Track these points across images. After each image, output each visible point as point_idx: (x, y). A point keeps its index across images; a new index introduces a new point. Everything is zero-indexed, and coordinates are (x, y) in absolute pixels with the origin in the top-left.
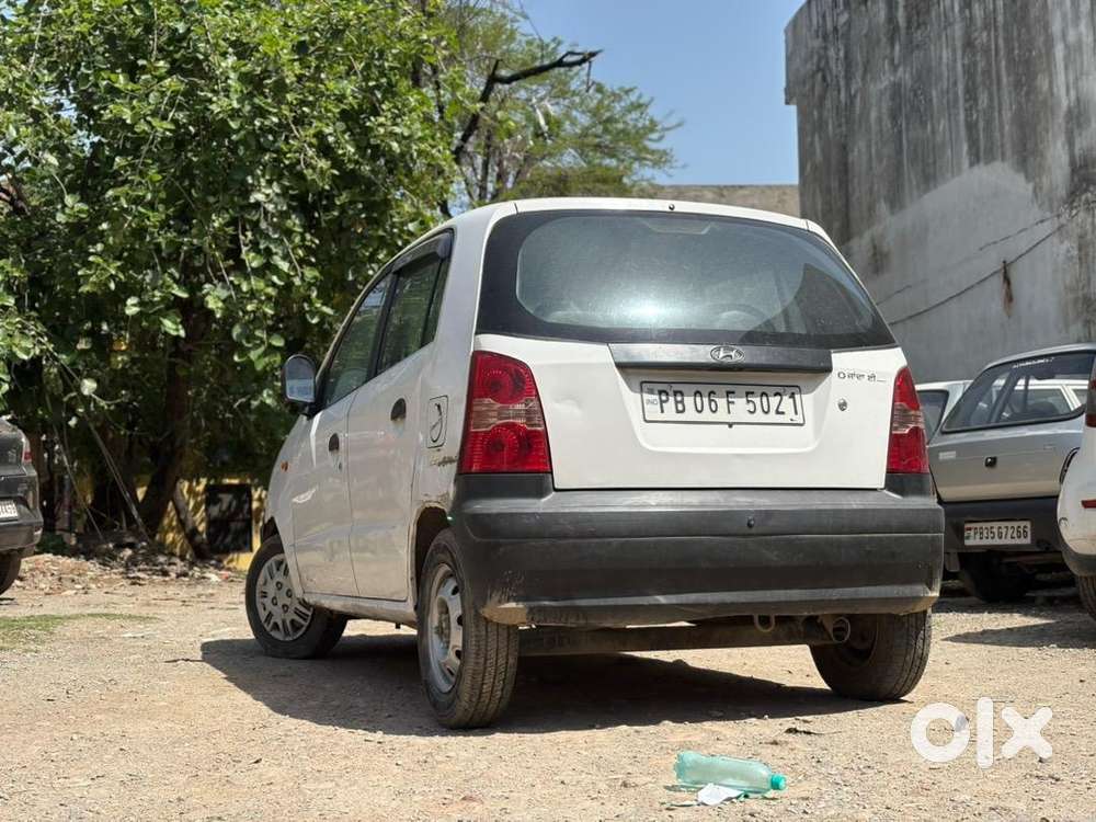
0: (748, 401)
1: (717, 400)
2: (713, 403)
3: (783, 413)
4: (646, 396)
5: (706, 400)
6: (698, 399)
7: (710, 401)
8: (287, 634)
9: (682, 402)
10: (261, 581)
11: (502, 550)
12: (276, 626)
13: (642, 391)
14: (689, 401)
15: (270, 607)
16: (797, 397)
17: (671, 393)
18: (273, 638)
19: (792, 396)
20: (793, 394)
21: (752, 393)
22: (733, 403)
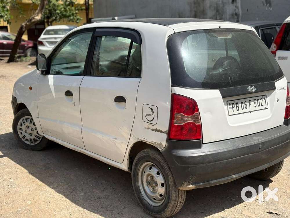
0: (255, 103)
1: (246, 104)
2: (246, 106)
3: (263, 105)
4: (229, 106)
5: (244, 104)
6: (242, 104)
7: (245, 104)
8: (31, 142)
9: (238, 107)
10: (19, 124)
11: (190, 169)
12: (27, 140)
13: (227, 105)
14: (240, 105)
15: (24, 134)
16: (266, 99)
17: (235, 104)
18: (26, 143)
19: (265, 99)
20: (265, 98)
21: (255, 100)
22: (251, 104)
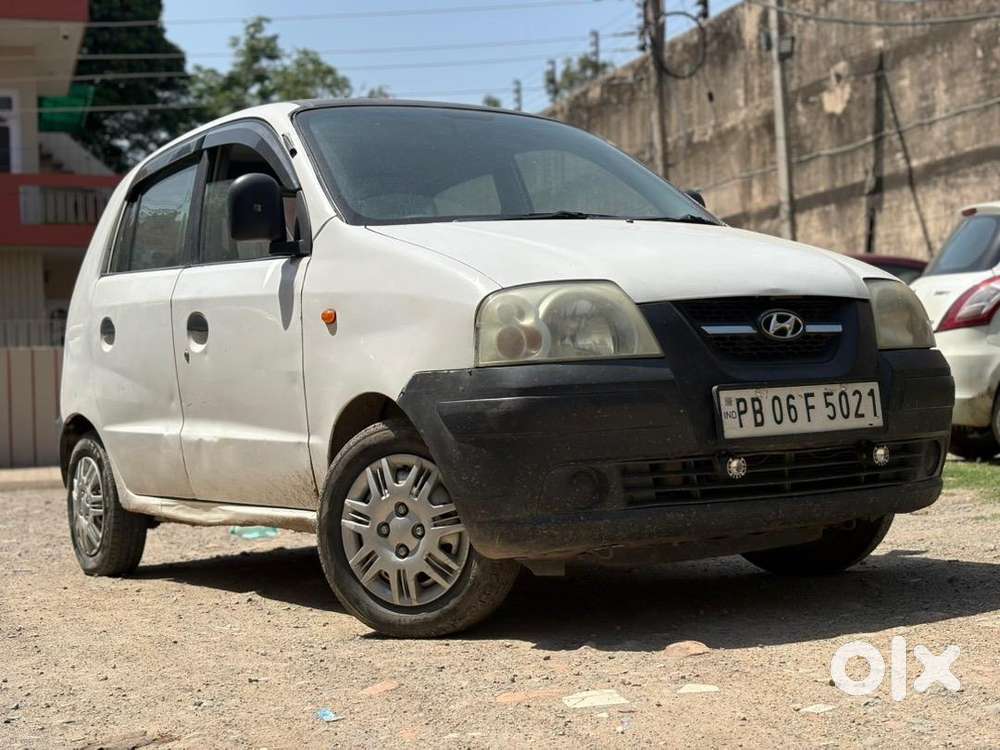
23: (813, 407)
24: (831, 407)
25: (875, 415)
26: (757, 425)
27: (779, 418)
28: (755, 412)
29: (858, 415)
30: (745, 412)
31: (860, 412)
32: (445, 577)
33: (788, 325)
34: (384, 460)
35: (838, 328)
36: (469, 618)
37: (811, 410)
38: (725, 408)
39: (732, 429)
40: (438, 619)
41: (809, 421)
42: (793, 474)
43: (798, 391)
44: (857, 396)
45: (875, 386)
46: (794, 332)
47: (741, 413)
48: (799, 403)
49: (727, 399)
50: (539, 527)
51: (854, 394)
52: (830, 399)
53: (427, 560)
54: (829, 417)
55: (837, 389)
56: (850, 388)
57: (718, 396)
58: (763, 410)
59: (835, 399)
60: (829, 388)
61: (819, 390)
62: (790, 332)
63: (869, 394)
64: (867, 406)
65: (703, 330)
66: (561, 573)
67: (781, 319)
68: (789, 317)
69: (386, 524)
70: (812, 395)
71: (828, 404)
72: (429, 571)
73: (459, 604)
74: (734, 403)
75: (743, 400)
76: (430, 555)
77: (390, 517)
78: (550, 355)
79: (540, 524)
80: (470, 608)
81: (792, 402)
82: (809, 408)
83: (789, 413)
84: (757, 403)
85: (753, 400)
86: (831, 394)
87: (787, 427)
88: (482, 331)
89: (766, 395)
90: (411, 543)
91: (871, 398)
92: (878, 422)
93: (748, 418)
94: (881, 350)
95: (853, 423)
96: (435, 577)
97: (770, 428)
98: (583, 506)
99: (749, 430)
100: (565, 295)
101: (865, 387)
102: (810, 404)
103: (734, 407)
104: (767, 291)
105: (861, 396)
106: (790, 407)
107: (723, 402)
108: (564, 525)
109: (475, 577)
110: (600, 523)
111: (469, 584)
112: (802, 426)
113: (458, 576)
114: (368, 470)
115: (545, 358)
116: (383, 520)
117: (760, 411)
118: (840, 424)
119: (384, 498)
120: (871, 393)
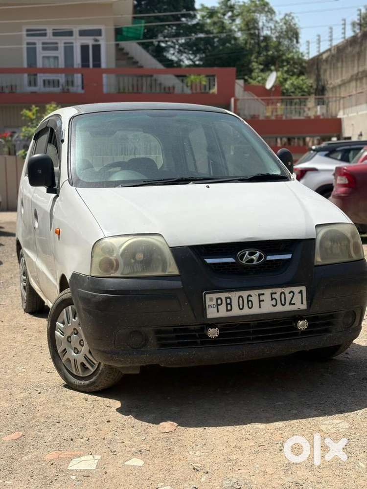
23: (263, 301)
24: (274, 300)
25: (302, 303)
26: (227, 310)
27: (241, 307)
28: (227, 304)
29: (291, 304)
30: (221, 304)
31: (292, 302)
32: (92, 366)
33: (255, 257)
34: (70, 307)
35: (289, 256)
36: (100, 387)
37: (261, 302)
38: (208, 303)
39: (212, 313)
40: (88, 385)
41: (260, 307)
42: (255, 332)
43: (254, 293)
44: (292, 294)
45: (304, 289)
46: (258, 261)
47: (218, 305)
48: (255, 299)
49: (210, 299)
50: (114, 356)
51: (290, 293)
52: (274, 296)
53: (85, 357)
54: (273, 305)
55: (279, 291)
56: (287, 290)
57: (205, 298)
58: (232, 304)
59: (277, 296)
60: (274, 290)
61: (267, 292)
62: (255, 262)
63: (299, 293)
64: (297, 299)
65: (205, 261)
66: (138, 372)
67: (251, 254)
68: (257, 253)
69: (70, 337)
70: (263, 294)
71: (272, 299)
72: (85, 362)
73: (96, 380)
74: (215, 300)
75: (221, 299)
76: (86, 355)
77: (72, 334)
78: (122, 274)
79: (115, 354)
80: (100, 382)
81: (250, 298)
82: (260, 301)
83: (248, 304)
84: (228, 300)
85: (226, 298)
86: (276, 293)
87: (246, 311)
88: (93, 258)
89: (234, 296)
90: (79, 347)
91: (300, 294)
92: (304, 307)
93: (223, 308)
94: (316, 266)
95: (288, 308)
96: (88, 365)
97: (236, 312)
98: (136, 347)
99: (223, 313)
100: (135, 242)
101: (296, 290)
102: (261, 299)
103: (214, 302)
104: (245, 239)
105: (294, 293)
106: (248, 301)
107: (207, 300)
108: (126, 356)
109: (102, 369)
110: (144, 356)
111: (100, 372)
112: (256, 310)
113: (97, 366)
114: (64, 310)
115: (119, 275)
116: (69, 335)
117: (230, 304)
118: (279, 308)
119: (69, 325)
120: (301, 292)
